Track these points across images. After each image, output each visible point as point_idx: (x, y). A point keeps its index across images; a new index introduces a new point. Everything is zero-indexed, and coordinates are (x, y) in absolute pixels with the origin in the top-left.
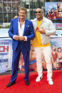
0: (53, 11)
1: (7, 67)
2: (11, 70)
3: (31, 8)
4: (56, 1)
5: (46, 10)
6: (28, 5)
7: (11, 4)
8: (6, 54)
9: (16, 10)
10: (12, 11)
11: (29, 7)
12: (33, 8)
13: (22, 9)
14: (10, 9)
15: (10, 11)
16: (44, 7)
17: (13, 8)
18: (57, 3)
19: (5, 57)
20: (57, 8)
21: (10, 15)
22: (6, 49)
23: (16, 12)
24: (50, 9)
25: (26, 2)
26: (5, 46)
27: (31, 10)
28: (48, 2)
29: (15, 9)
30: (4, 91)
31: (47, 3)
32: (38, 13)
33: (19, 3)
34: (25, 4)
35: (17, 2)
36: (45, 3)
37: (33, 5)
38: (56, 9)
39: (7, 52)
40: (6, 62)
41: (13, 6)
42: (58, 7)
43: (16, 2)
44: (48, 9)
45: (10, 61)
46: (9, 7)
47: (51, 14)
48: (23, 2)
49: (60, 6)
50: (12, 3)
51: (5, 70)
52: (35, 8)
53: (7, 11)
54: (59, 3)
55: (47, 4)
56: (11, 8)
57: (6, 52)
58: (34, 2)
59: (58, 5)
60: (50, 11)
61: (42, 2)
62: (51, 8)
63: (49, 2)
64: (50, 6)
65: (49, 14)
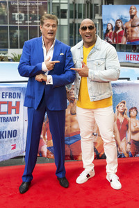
0: (120, 25)
1: (14, 148)
2: (24, 154)
4: (127, 4)
5: (104, 22)
6: (64, 11)
7: (26, 6)
8: (14, 119)
9: (38, 21)
10: (28, 22)
11: (68, 14)
12: (76, 18)
14: (23, 19)
15: (25, 24)
16: (101, 15)
17: (30, 16)
18: (129, 6)
19: (10, 126)
20: (129, 19)
21: (25, 31)
22: (14, 108)
23: (38, 25)
24: (113, 20)
25: (60, 3)
26: (11, 102)
27: (71, 21)
28: (110, 5)
29: (35, 18)
31: (107, 6)
32: (88, 31)
33: (45, 6)
34: (58, 7)
35: (41, 4)
36: (104, 6)
37: (76, 11)
38: (126, 21)
39: (16, 115)
40: (13, 138)
41: (30, 12)
42: (132, 17)
43: (38, 4)
44: (108, 19)
45: (21, 135)
46: (23, 15)
47: (115, 32)
48: (53, 3)
50: (28, 4)
51: (10, 154)
52: (80, 17)
53: (18, 22)
54: (133, 6)
55: (106, 9)
56: (26, 15)
57: (13, 114)
58: (79, 4)
59: (131, 12)
60: (114, 25)
61: (95, 5)
62: (116, 17)
63: (113, 4)
64: (114, 14)
65: (111, 31)
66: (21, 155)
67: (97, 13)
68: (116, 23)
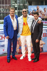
1: (4, 50)
3: (18, 10)
4: (36, 5)
5: (29, 11)
7: (4, 6)
8: (3, 41)
9: (8, 11)
10: (5, 11)
11: (17, 9)
12: (20, 10)
13: (12, 9)
14: (3, 10)
16: (28, 9)
17: (5, 9)
18: (37, 6)
19: (2, 43)
20: (37, 10)
21: (4, 14)
22: (3, 38)
23: (8, 12)
24: (32, 10)
26: (2, 36)
27: (18, 11)
29: (7, 10)
30: (2, 68)
33: (10, 6)
35: (9, 5)
36: (29, 6)
37: (20, 8)
39: (4, 40)
40: (3, 47)
41: (5, 8)
42: (38, 9)
43: (8, 5)
44: (30, 10)
45: (6, 46)
46: (3, 9)
49: (39, 9)
50: (5, 5)
53: (2, 11)
54: (38, 6)
56: (4, 9)
59: (37, 8)
60: (32, 12)
61: (26, 6)
63: (31, 5)
65: (31, 14)
66: (6, 53)
67: (27, 8)
68: (33, 11)
